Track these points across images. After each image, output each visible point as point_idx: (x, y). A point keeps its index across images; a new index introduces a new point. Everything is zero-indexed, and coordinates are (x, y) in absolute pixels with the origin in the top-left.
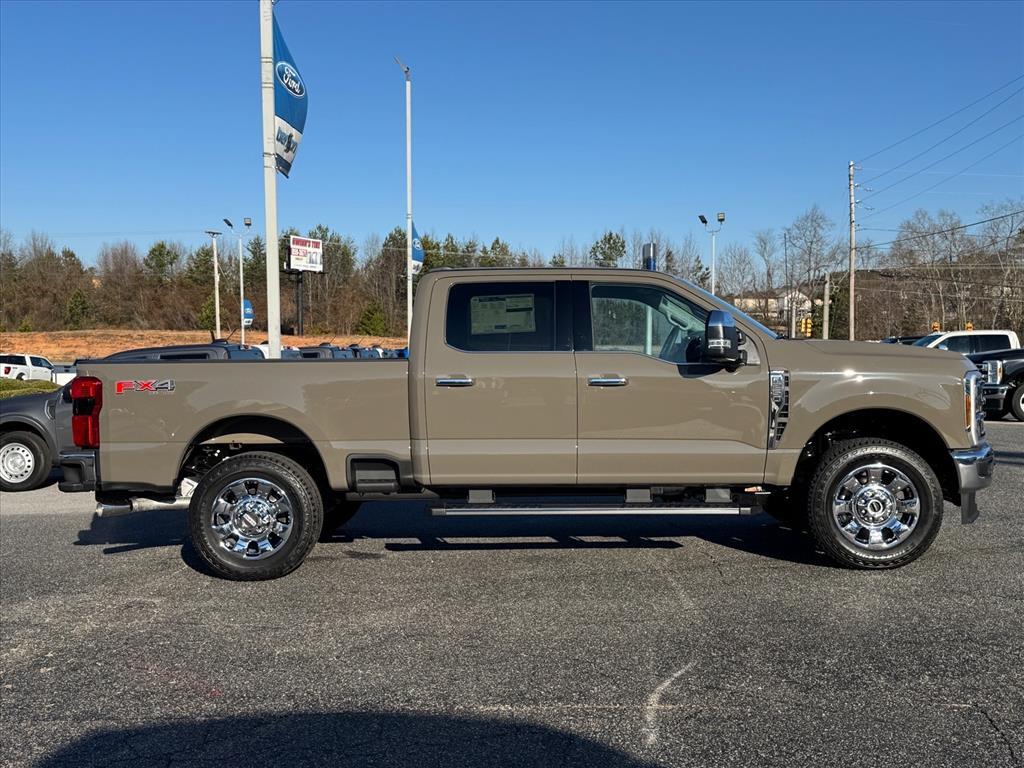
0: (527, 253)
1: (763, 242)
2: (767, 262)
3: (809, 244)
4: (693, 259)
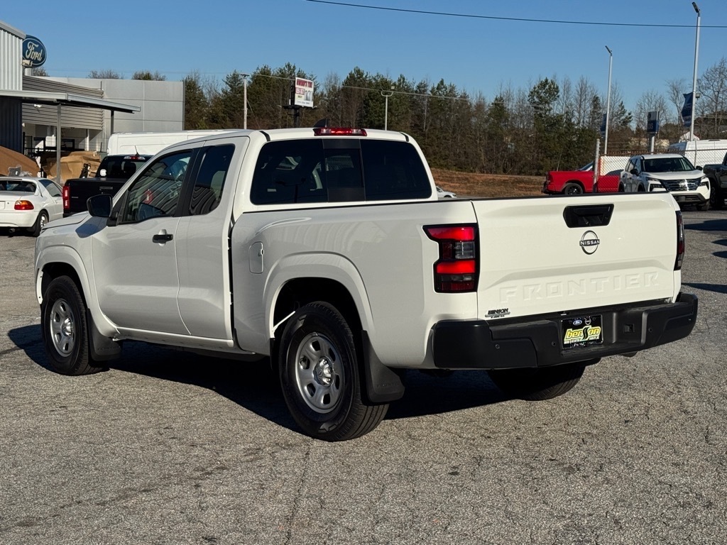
1: (675, 90)
3: (716, 93)
4: (618, 104)
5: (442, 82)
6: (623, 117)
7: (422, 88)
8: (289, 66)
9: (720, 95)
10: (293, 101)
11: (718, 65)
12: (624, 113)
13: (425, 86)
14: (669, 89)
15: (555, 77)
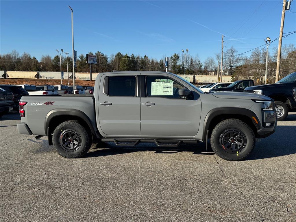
0: (153, 59)
1: (218, 56)
2: (219, 62)
4: (198, 61)
5: (145, 56)
6: (200, 65)
7: (138, 57)
8: (98, 52)
9: (232, 57)
10: (87, 62)
11: (231, 47)
12: (200, 63)
13: (139, 57)
14: (216, 56)
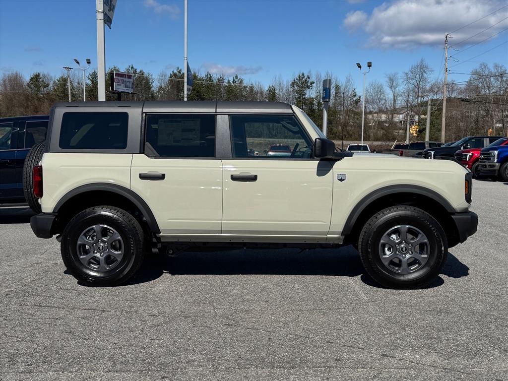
0: (254, 84)
1: (391, 80)
2: (394, 93)
3: (418, 82)
4: (351, 90)
6: (355, 99)
9: (421, 83)
10: (113, 88)
11: (419, 63)
12: (355, 96)
13: (223, 80)
14: (387, 79)
15: (310, 72)
